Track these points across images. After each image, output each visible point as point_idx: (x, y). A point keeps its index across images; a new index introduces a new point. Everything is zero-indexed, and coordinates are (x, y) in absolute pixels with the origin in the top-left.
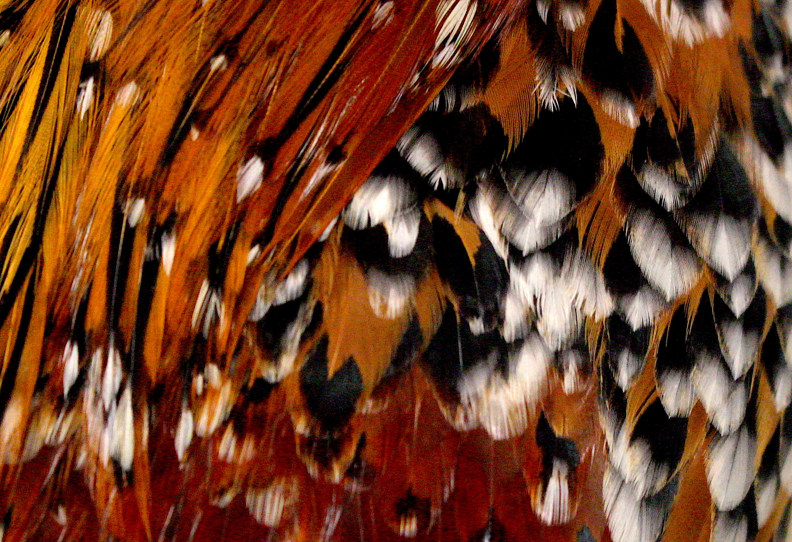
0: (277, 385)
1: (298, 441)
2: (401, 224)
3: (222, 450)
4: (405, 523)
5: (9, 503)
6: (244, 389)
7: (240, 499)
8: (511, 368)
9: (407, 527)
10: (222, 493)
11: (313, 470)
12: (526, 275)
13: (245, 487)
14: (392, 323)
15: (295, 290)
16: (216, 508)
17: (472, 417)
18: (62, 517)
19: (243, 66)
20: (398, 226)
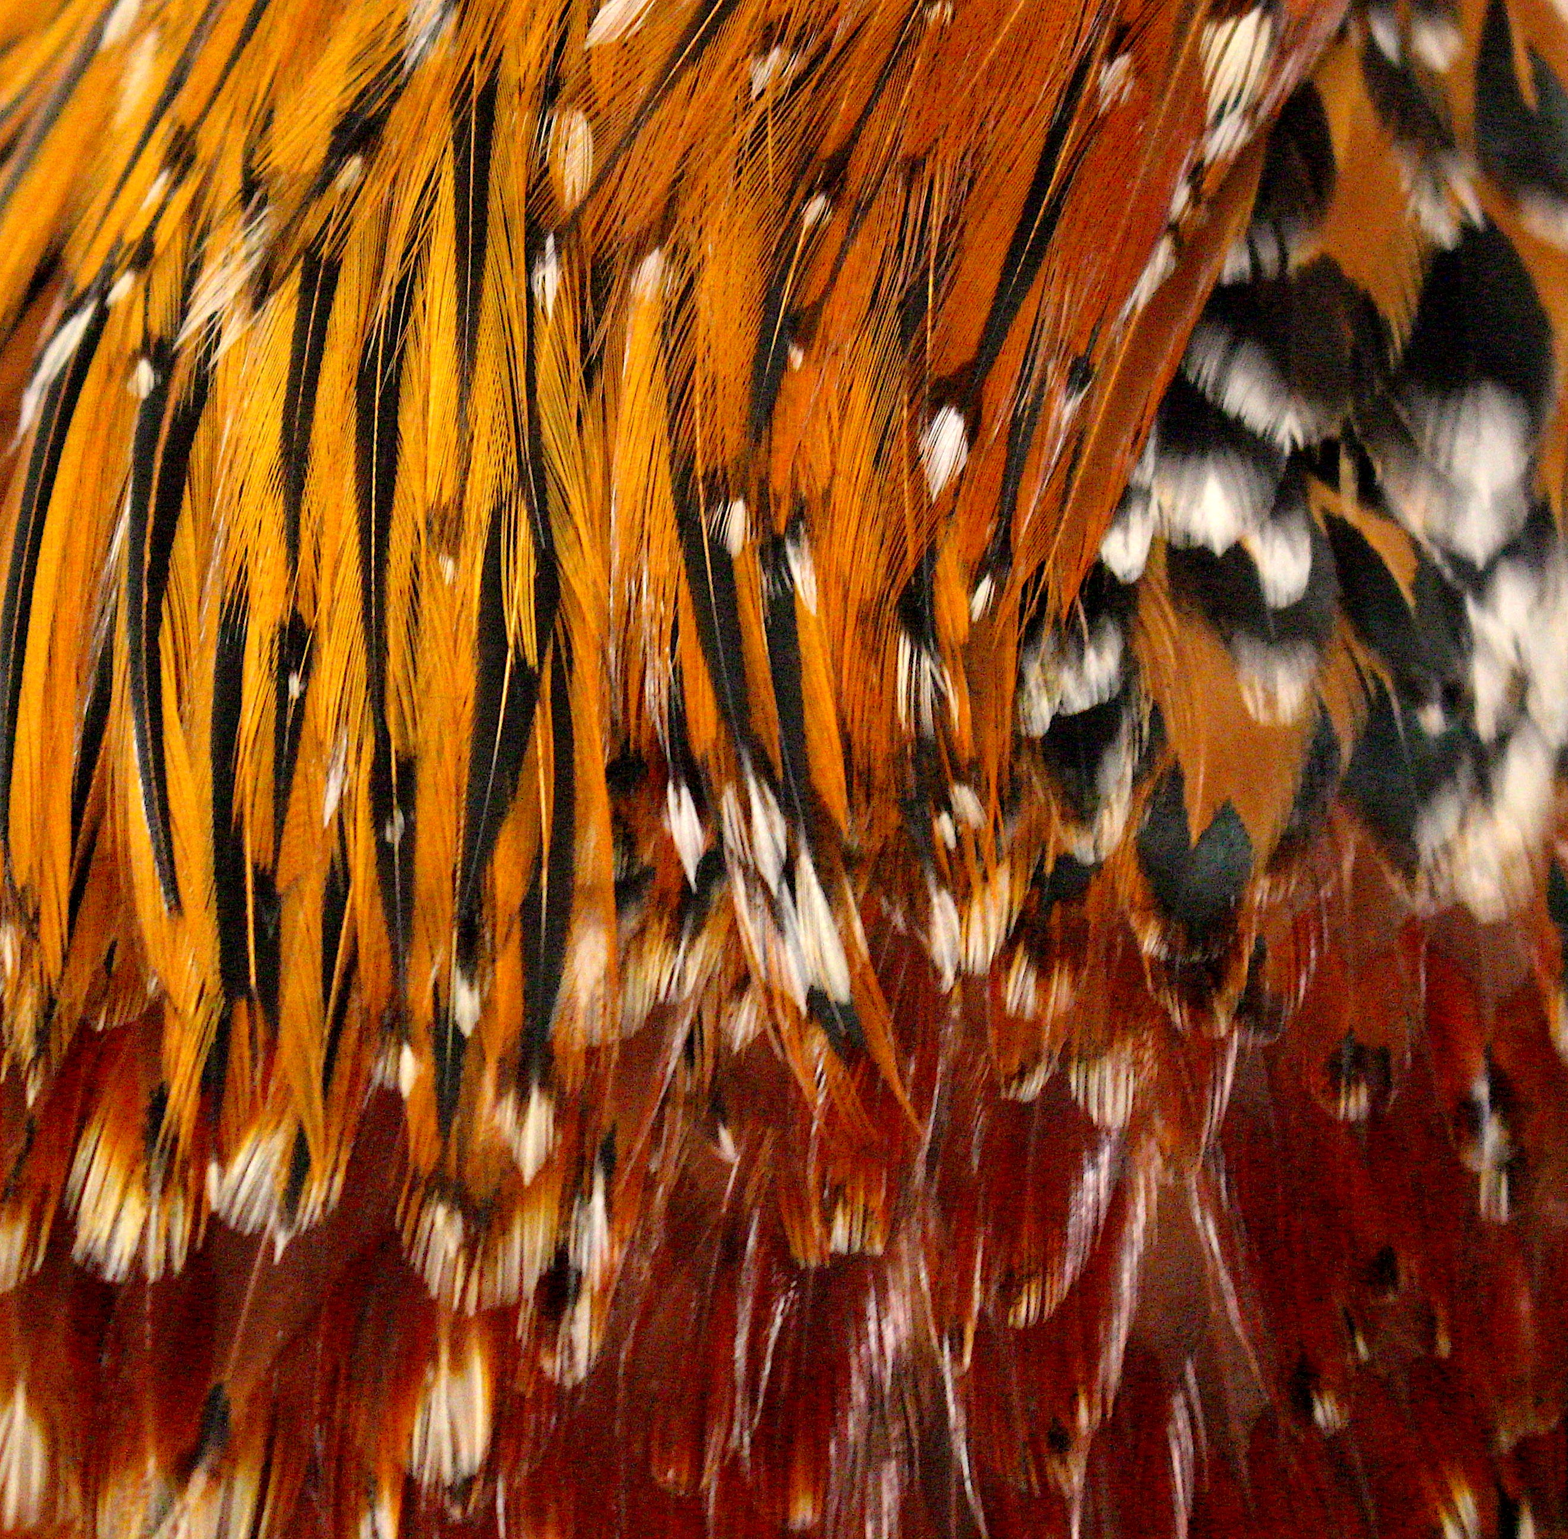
0: (1098, 866)
1: (1147, 966)
2: (1277, 543)
3: (1011, 999)
4: (1347, 1092)
5: (606, 1122)
6: (1037, 879)
7: (1058, 1083)
8: (1495, 788)
9: (1352, 1100)
10: (1022, 1075)
11: (1178, 1017)
12: (1495, 611)
13: (1065, 1060)
14: (1288, 731)
15: (1105, 682)
16: (1015, 1104)
17: (1441, 888)
18: (728, 1146)
19: (862, 209)
20: (1272, 546)
